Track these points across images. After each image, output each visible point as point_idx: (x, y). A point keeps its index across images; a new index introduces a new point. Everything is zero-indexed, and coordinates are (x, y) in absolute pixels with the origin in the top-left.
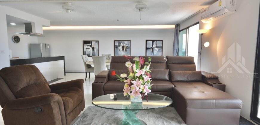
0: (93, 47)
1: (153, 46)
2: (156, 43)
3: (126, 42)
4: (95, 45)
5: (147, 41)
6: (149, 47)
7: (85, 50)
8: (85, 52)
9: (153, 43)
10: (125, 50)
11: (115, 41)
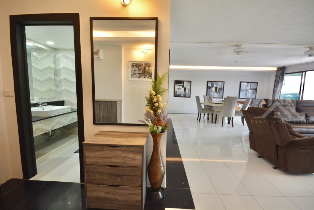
0: (184, 87)
1: (247, 88)
3: (220, 83)
4: (187, 85)
5: (242, 83)
6: (243, 89)
8: (176, 92)
10: (217, 91)
11: (208, 82)
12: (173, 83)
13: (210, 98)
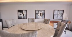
0: (23, 13)
3: (42, 11)
4: (24, 12)
5: (55, 11)
6: (56, 14)
7: (19, 15)
9: (58, 12)
10: (41, 15)
11: (36, 10)
12: (17, 11)
13: (33, 20)
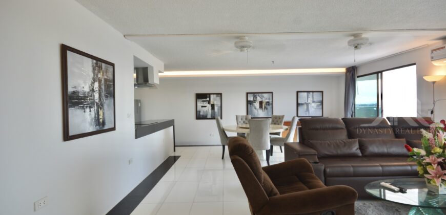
0: (212, 103)
1: (307, 101)
2: (313, 96)
3: (265, 95)
4: (215, 100)
5: (299, 93)
6: (302, 103)
7: (199, 108)
8: (200, 112)
10: (263, 107)
11: (247, 93)
12: (193, 98)
13: (246, 119)
